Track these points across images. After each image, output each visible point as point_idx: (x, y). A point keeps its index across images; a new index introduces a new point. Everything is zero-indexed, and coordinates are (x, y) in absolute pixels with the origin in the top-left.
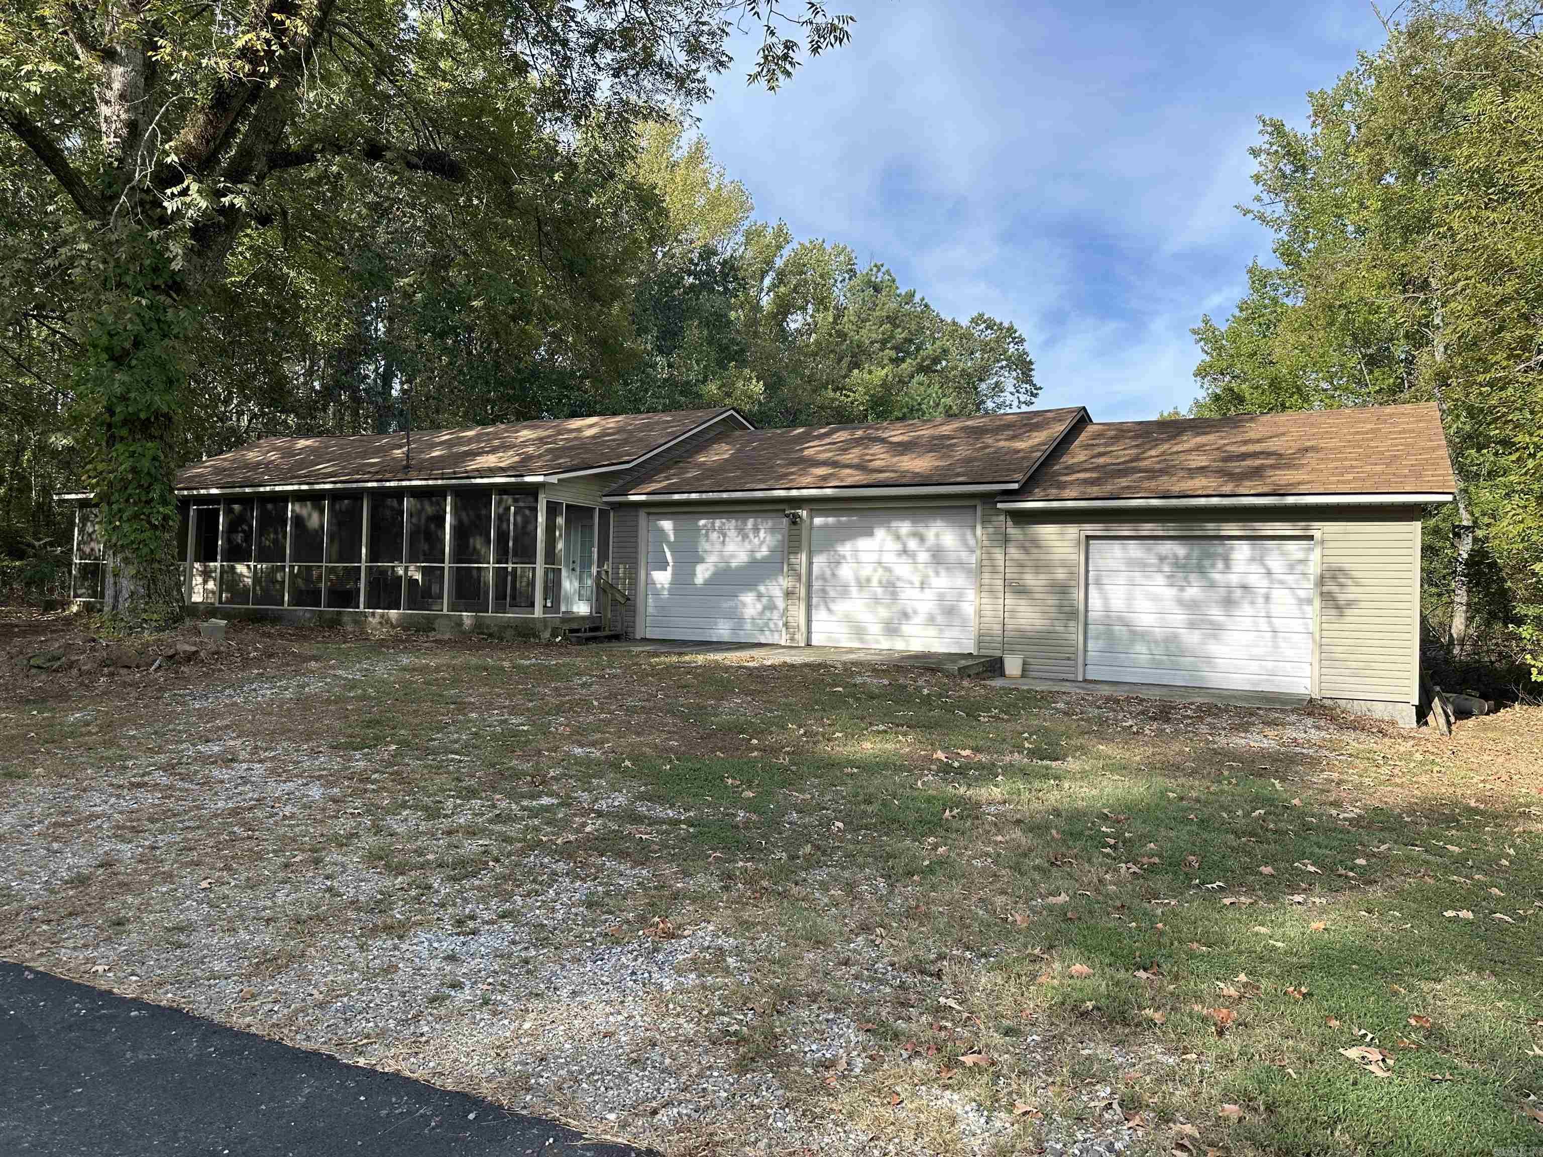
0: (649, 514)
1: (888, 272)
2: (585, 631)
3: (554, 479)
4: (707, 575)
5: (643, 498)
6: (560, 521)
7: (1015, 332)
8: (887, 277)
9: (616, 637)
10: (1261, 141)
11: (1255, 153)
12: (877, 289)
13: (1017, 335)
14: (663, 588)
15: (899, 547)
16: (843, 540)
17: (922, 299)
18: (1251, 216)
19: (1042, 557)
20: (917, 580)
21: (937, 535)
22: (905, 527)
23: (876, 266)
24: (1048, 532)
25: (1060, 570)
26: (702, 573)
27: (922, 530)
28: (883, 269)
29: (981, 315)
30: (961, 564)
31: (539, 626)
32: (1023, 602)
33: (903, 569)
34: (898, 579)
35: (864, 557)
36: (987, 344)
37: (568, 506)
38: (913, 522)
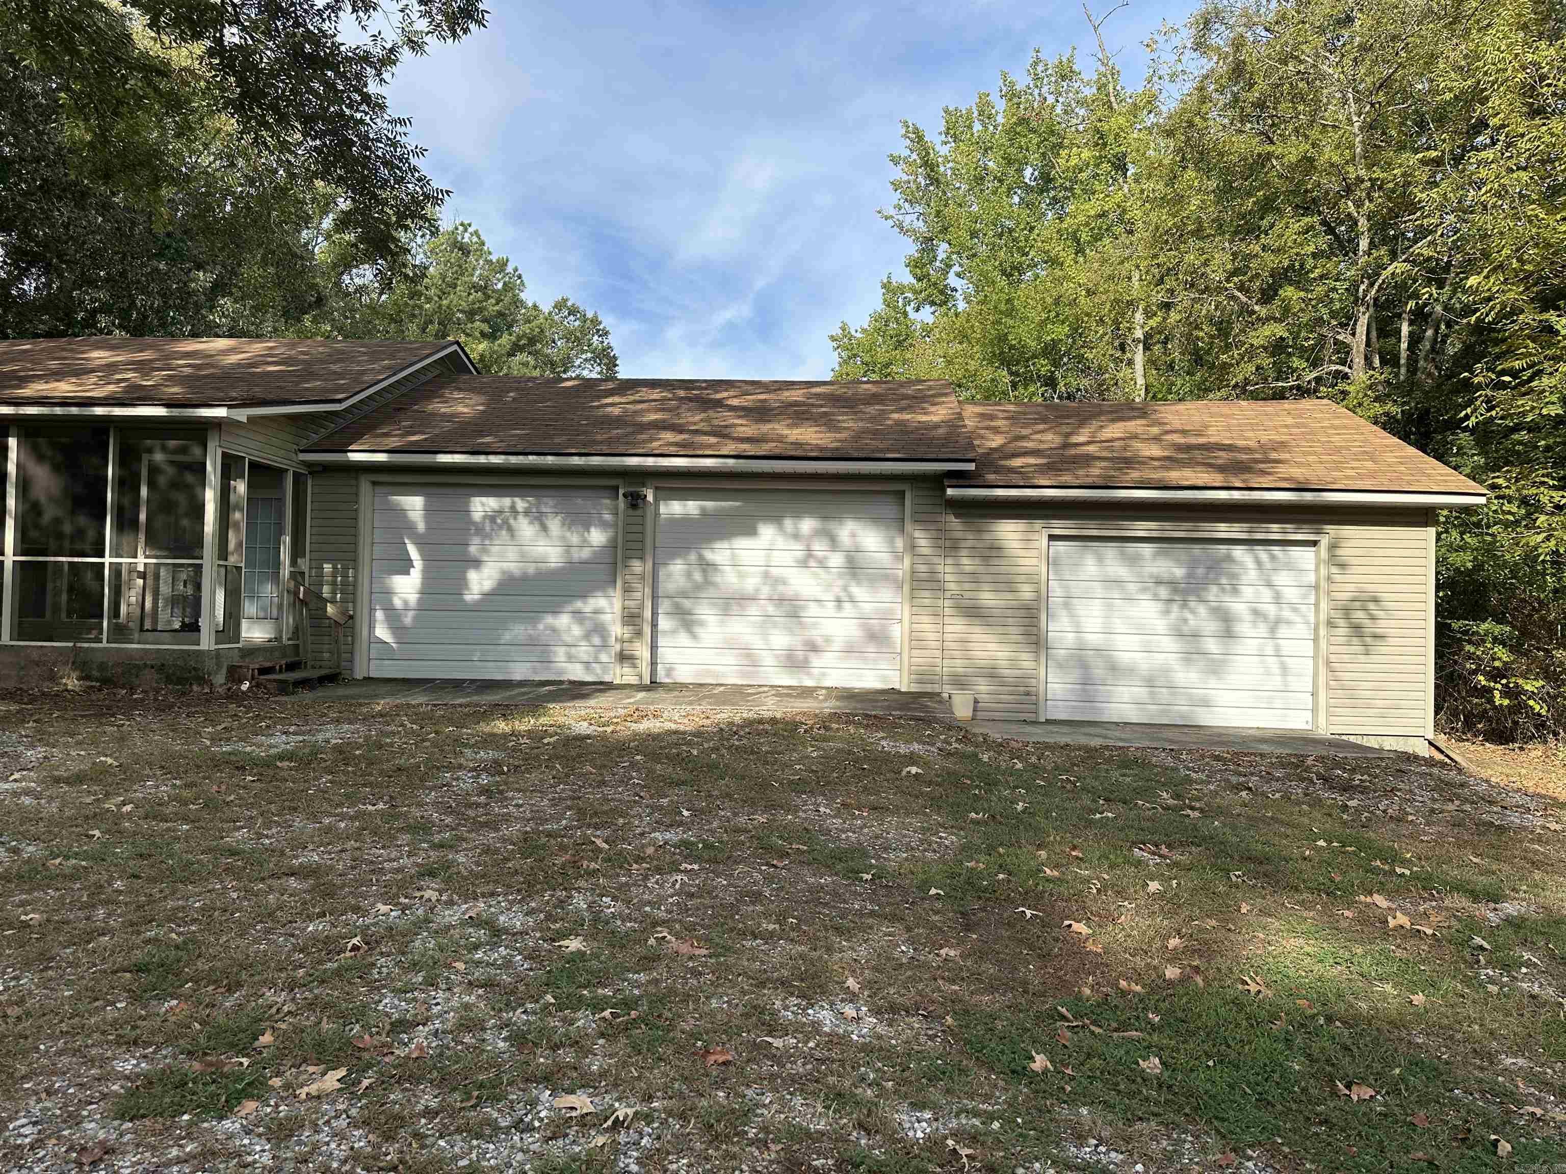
0: (374, 483)
1: (476, 233)
2: (281, 671)
3: (242, 415)
4: (488, 585)
5: (381, 457)
6: (241, 487)
7: (600, 323)
8: (475, 239)
9: (332, 678)
10: (902, 148)
11: (895, 160)
12: (464, 250)
13: (601, 327)
14: (405, 602)
15: (799, 549)
17: (516, 270)
18: (890, 222)
19: (1003, 569)
21: (853, 535)
23: (462, 224)
24: (1007, 530)
25: (1026, 587)
27: (832, 526)
28: (470, 230)
29: (565, 300)
31: (210, 664)
32: (977, 629)
33: (805, 582)
34: (799, 596)
35: (744, 560)
36: (571, 333)
37: (253, 465)
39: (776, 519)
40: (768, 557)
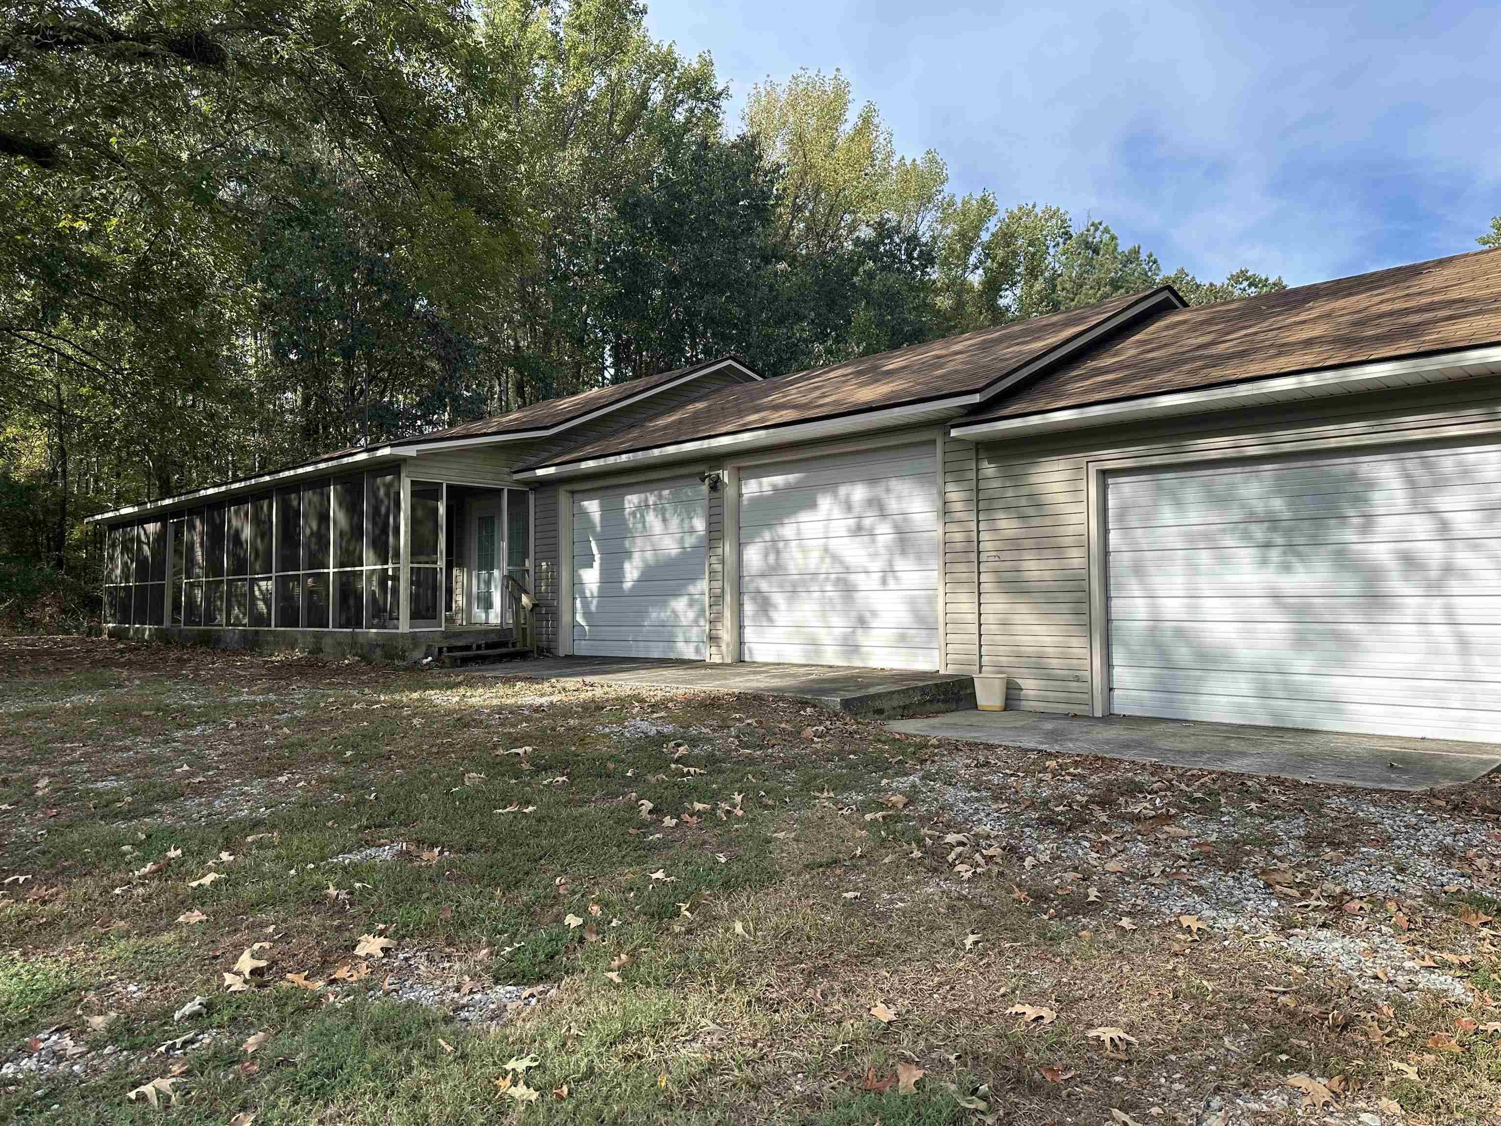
0: (573, 492)
3: (410, 451)
5: (551, 470)
8: (1106, 236)
14: (591, 591)
15: (851, 522)
23: (1093, 225)
26: (631, 572)
27: (881, 495)
28: (1101, 228)
31: (404, 644)
33: (857, 555)
34: (852, 570)
39: (831, 487)
40: (827, 527)
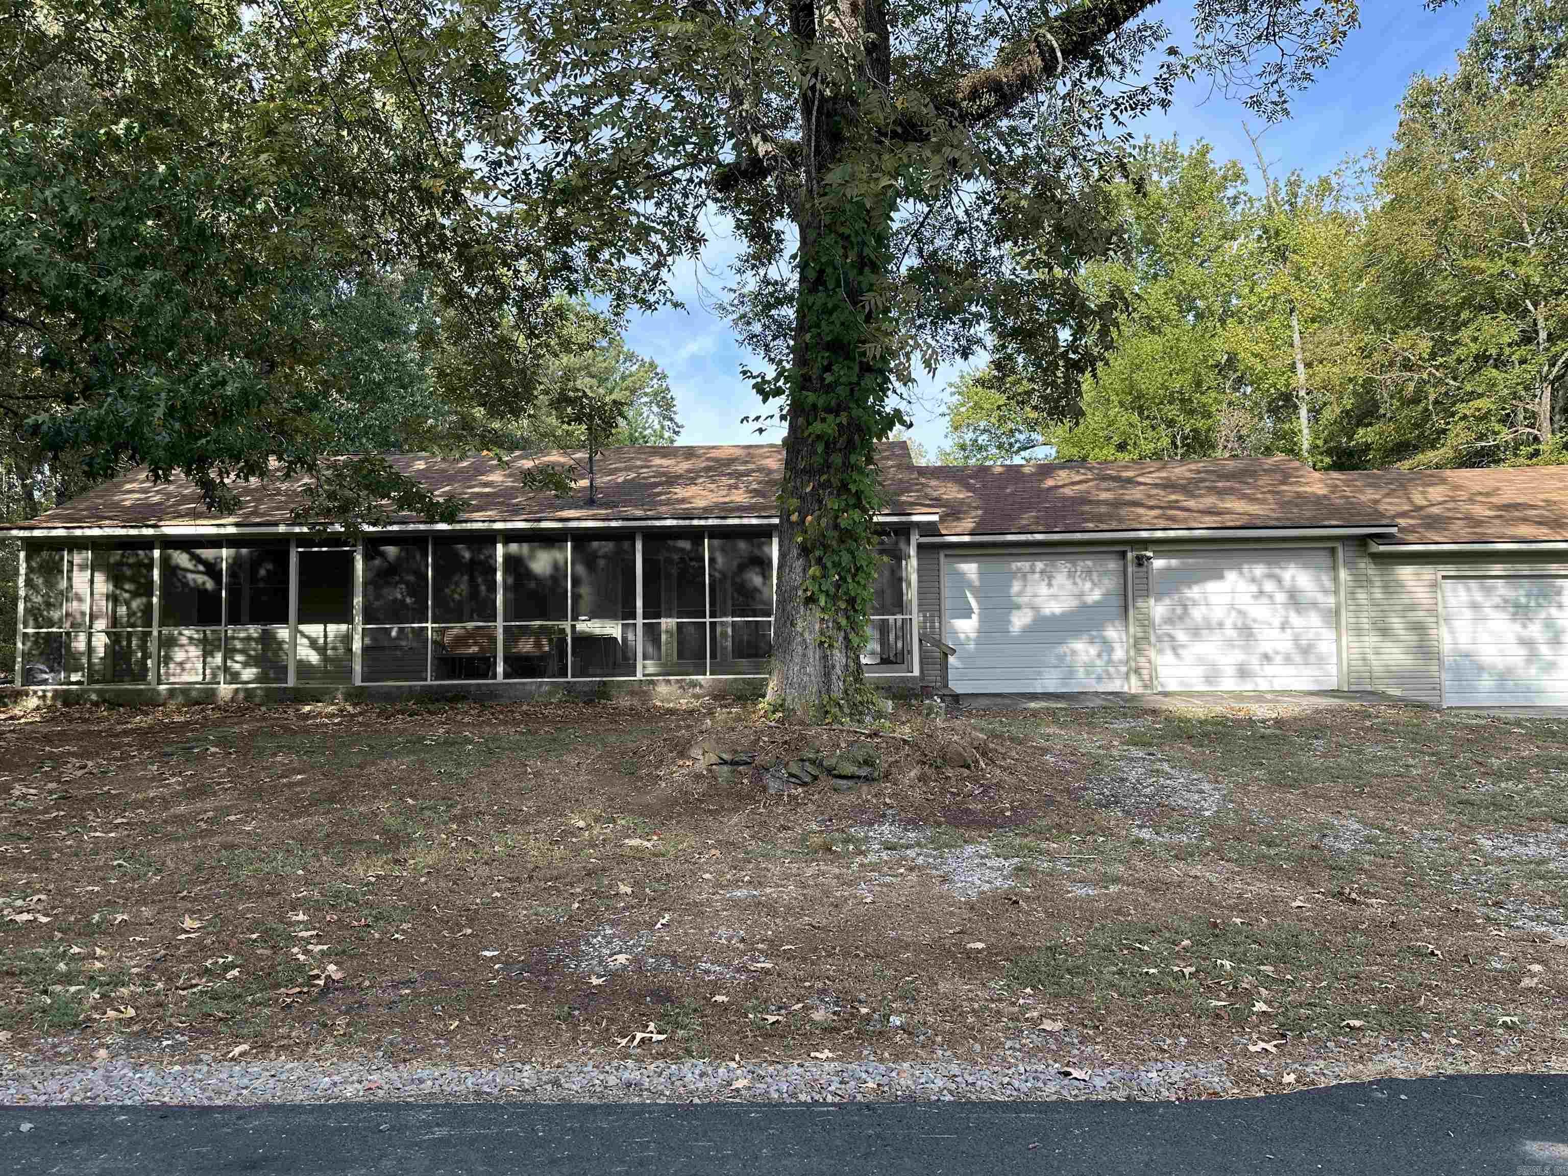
0: (947, 556)
4: (1026, 622)
14: (968, 638)
15: (1254, 588)
16: (1190, 583)
19: (1404, 601)
20: (1277, 622)
21: (1293, 576)
22: (1259, 570)
24: (1406, 572)
26: (1019, 621)
27: (1277, 571)
30: (1314, 604)
33: (1259, 611)
34: (1255, 621)
35: (1213, 599)
38: (1269, 563)
